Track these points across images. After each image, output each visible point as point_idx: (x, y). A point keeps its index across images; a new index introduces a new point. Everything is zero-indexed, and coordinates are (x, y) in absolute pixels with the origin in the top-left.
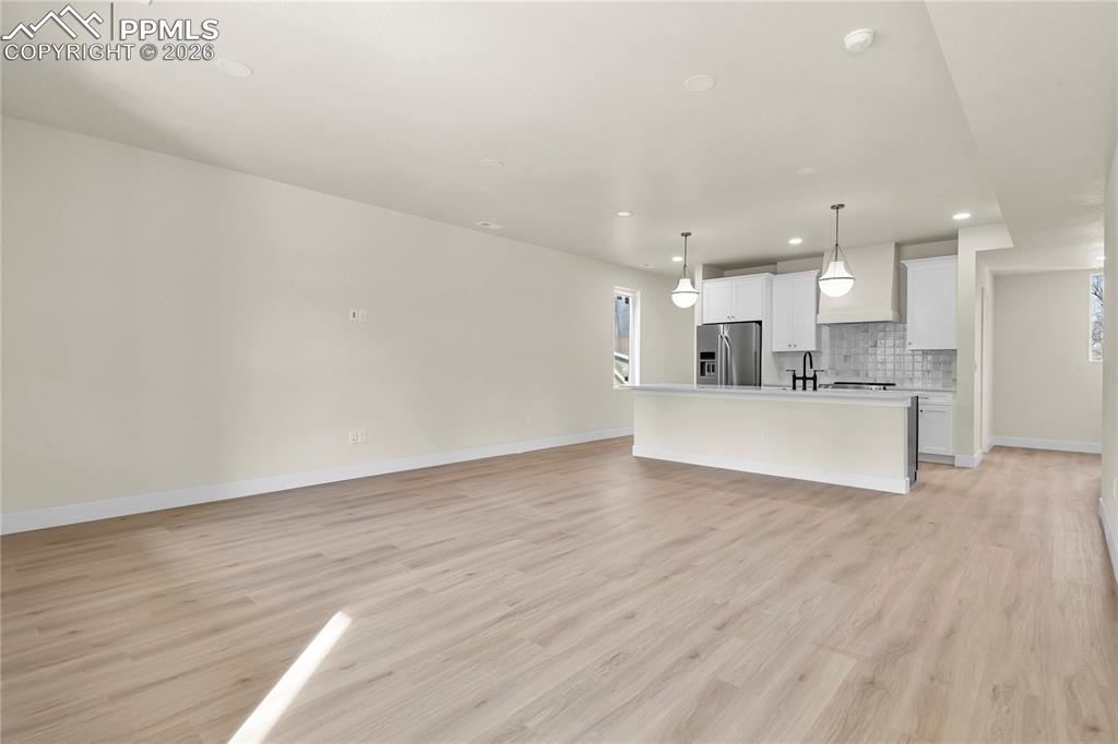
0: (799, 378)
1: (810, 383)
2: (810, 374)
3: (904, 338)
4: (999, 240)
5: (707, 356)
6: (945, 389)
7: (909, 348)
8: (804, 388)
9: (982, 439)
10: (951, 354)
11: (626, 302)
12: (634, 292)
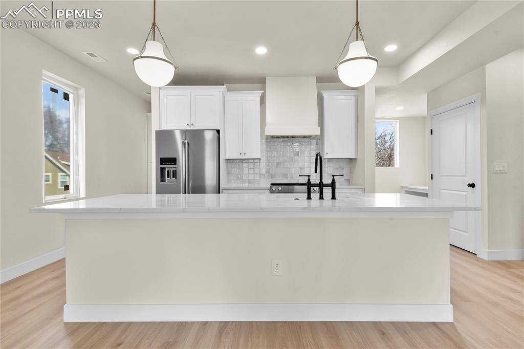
0: (315, 185)
1: (327, 192)
2: (327, 180)
5: (167, 162)
8: (321, 198)
11: (65, 98)
12: (77, 89)
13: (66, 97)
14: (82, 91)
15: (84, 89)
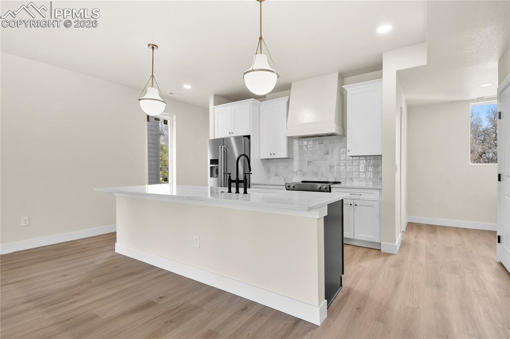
0: (234, 181)
2: (241, 177)
3: (345, 147)
4: (416, 60)
6: (374, 187)
7: (349, 154)
8: (237, 192)
9: (401, 220)
10: (378, 157)
11: (164, 123)
12: (172, 116)
13: (166, 122)
14: (175, 117)
15: (175, 116)
